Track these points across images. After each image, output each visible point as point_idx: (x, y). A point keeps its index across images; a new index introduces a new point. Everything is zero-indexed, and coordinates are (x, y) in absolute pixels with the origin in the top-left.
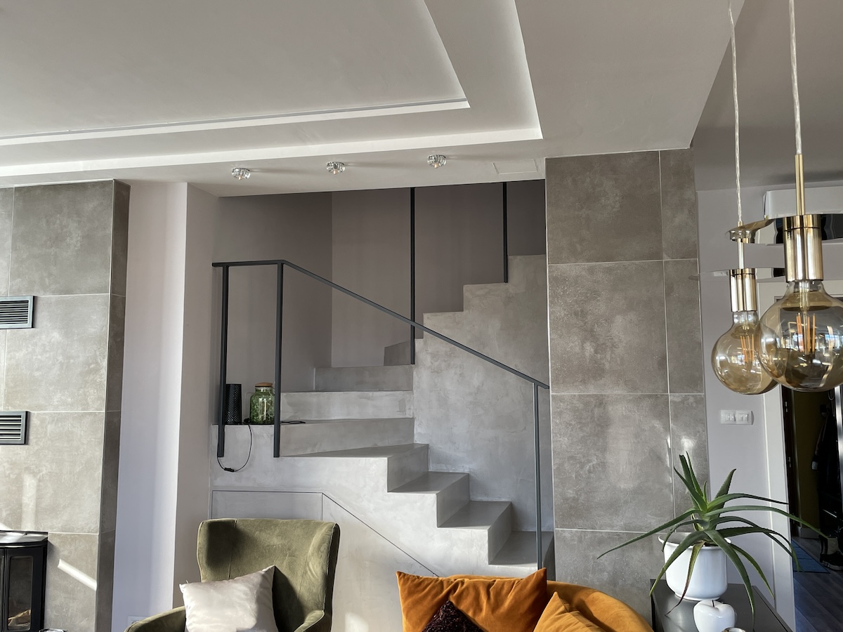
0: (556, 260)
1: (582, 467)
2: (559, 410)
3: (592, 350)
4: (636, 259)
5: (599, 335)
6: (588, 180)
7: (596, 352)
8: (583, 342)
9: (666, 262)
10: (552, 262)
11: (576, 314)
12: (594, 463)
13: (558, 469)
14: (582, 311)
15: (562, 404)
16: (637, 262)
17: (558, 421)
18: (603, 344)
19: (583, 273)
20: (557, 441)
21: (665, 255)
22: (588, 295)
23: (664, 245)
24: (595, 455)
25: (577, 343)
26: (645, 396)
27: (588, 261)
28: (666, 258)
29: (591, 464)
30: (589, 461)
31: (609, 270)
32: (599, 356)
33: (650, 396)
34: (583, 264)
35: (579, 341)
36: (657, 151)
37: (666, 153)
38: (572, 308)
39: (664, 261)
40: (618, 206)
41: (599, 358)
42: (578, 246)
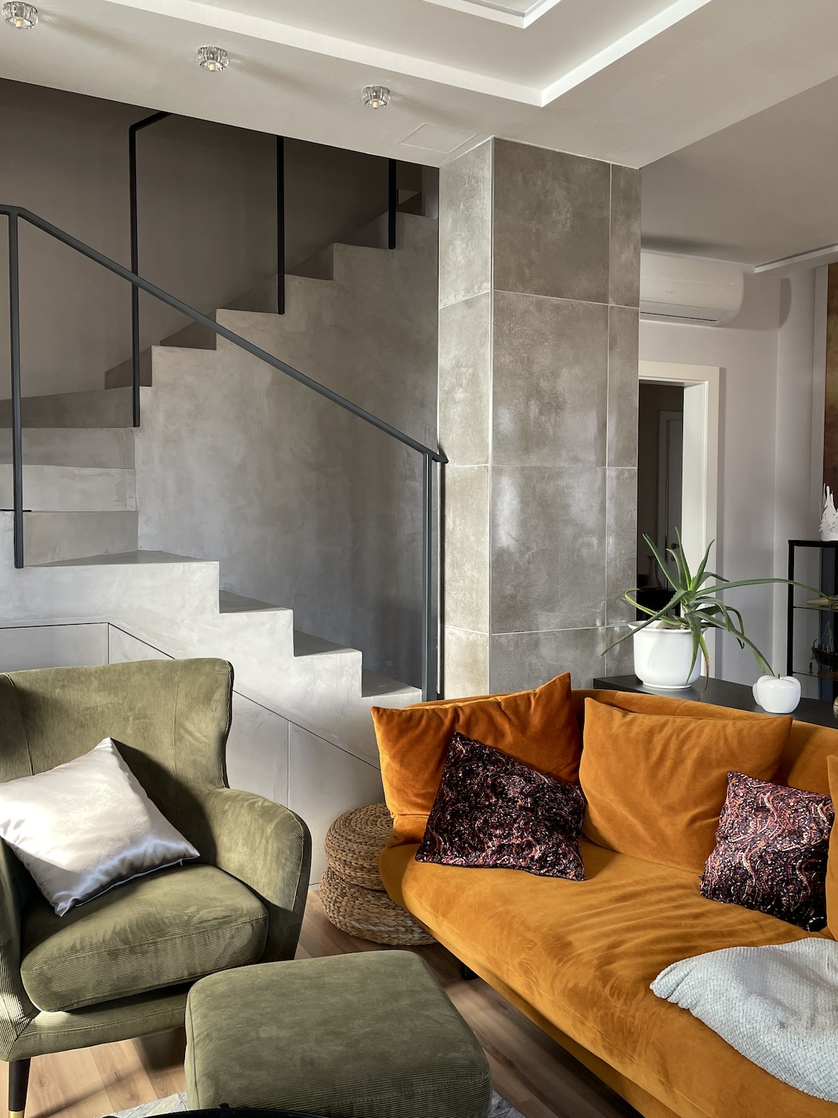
0: (503, 285)
1: (521, 557)
2: (499, 486)
3: (537, 410)
4: (584, 299)
5: (544, 391)
6: (539, 182)
7: (541, 413)
8: (528, 400)
9: (612, 308)
10: (498, 287)
11: (522, 361)
12: (534, 551)
13: (497, 560)
14: (528, 359)
15: (502, 479)
16: (584, 302)
17: (498, 500)
18: (548, 403)
19: (532, 308)
20: (496, 526)
21: (610, 299)
22: (535, 338)
23: (611, 286)
24: (535, 540)
25: (521, 400)
26: (585, 470)
27: (537, 292)
28: (611, 304)
29: (530, 553)
30: (529, 549)
31: (557, 308)
32: (543, 418)
34: (531, 295)
35: (524, 398)
36: (609, 164)
37: (617, 168)
38: (517, 353)
39: (609, 305)
40: (569, 225)
41: (543, 421)
42: (526, 270)
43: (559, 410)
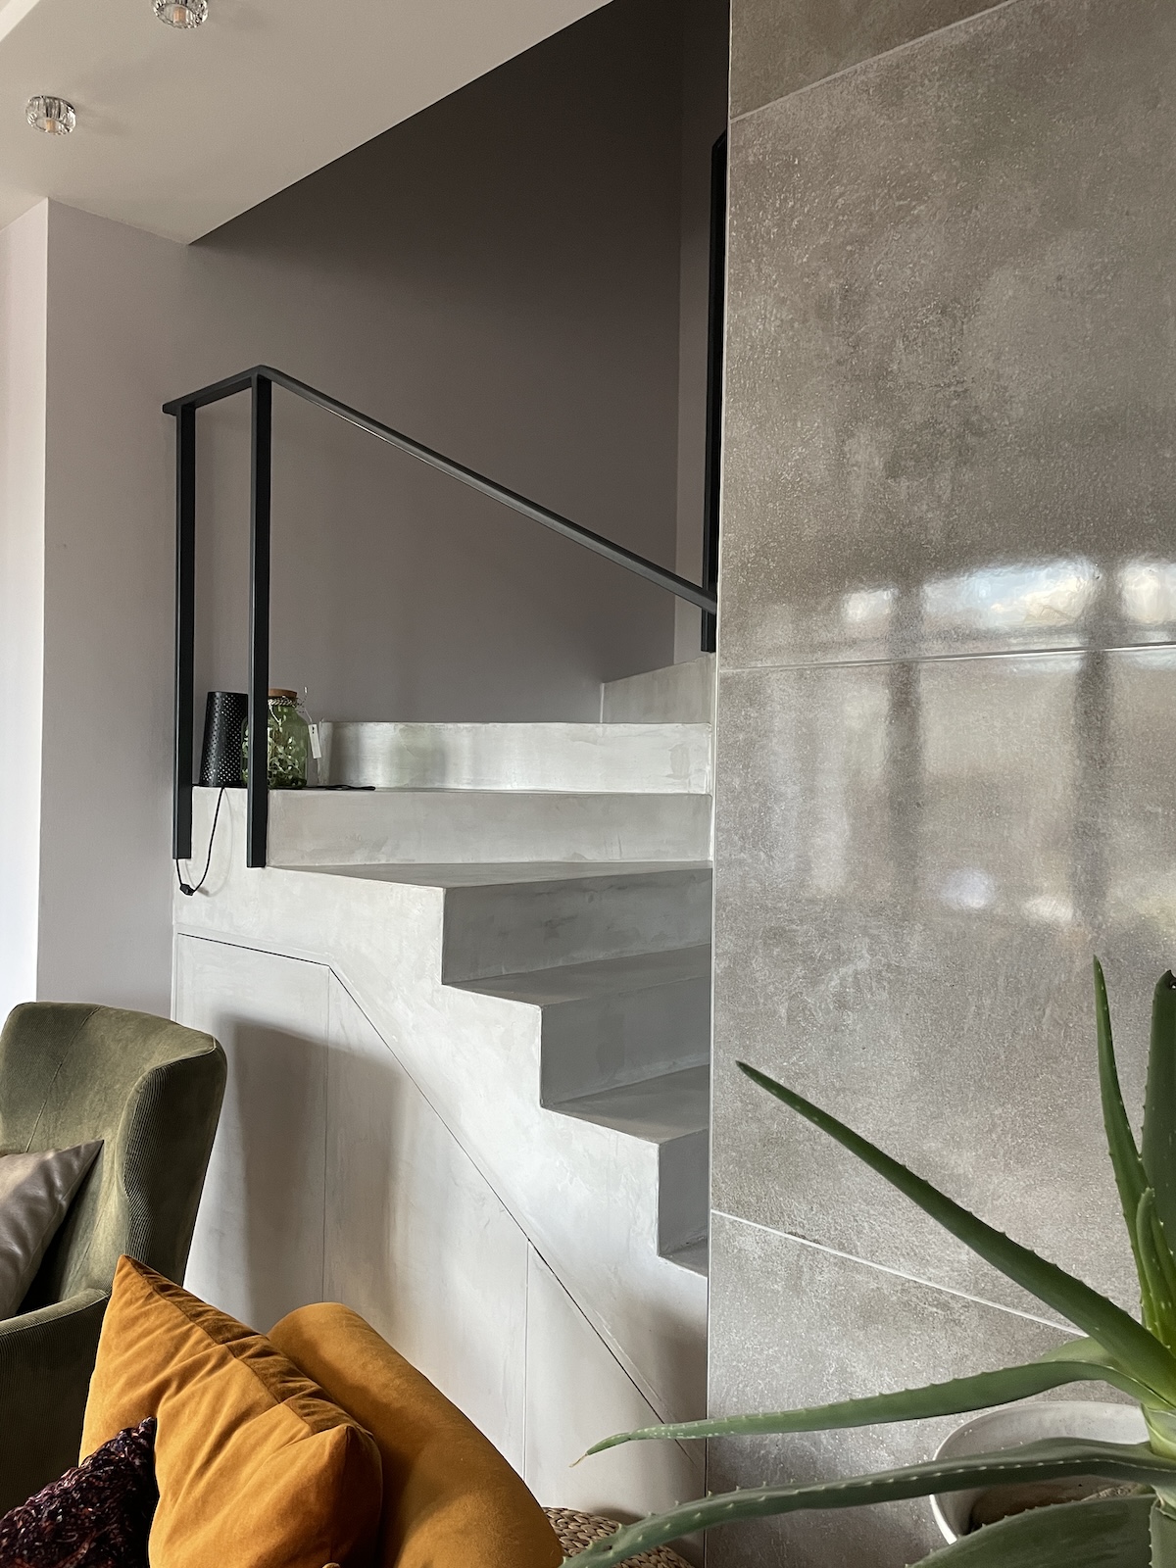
0: (761, 88)
1: (814, 980)
2: (741, 737)
3: (878, 463)
5: (907, 386)
7: (893, 470)
8: (845, 433)
10: (748, 102)
11: (823, 310)
12: (862, 965)
13: (729, 973)
14: (846, 293)
15: (752, 714)
18: (926, 425)
19: (861, 109)
20: (730, 864)
24: (865, 931)
25: (819, 442)
29: (847, 970)
30: (841, 957)
32: (905, 486)
34: (862, 65)
35: (830, 431)
38: (808, 286)
41: (903, 496)
43: (971, 440)
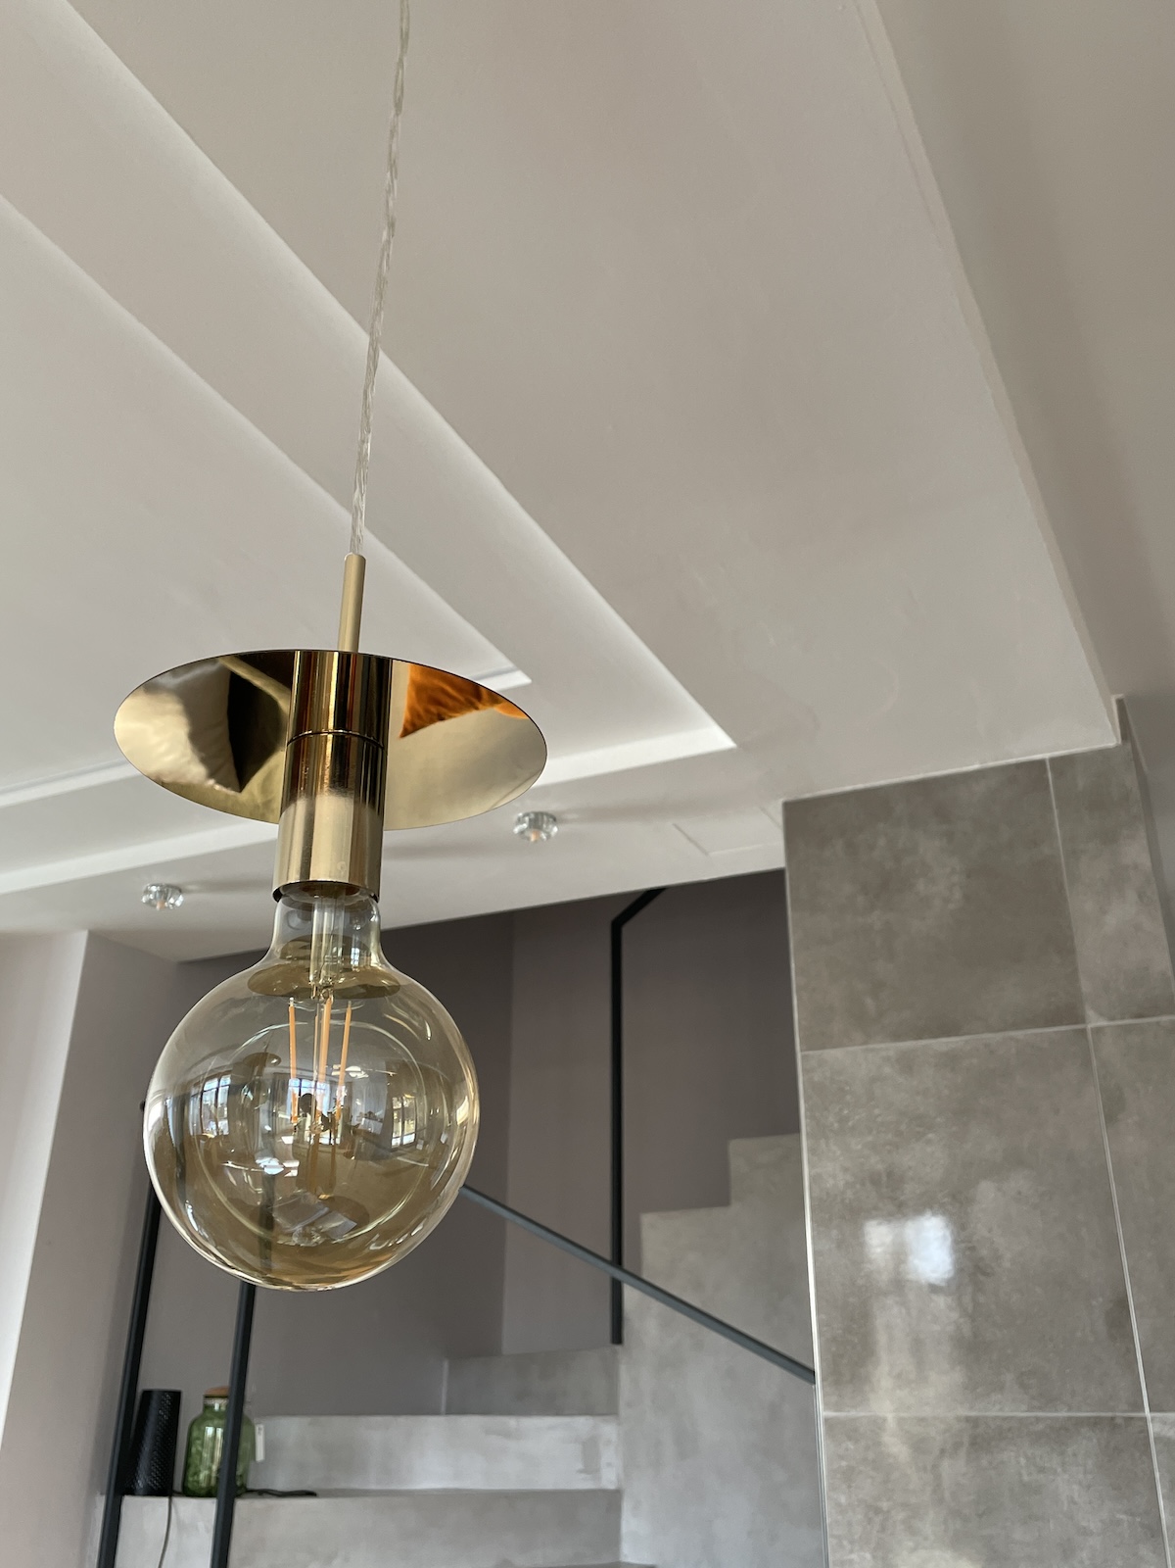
0: (820, 1040)
2: (844, 1463)
4: (1016, 1026)
6: (882, 842)
8: (898, 1262)
9: (1098, 1031)
10: (809, 1045)
11: (875, 1181)
15: (851, 1446)
16: (1019, 1034)
17: (843, 1499)
19: (887, 1070)
20: (841, 1562)
21: (1090, 1013)
22: (903, 1127)
23: (1086, 986)
26: (1080, 1422)
27: (897, 1037)
28: (1094, 1021)
31: (951, 1060)
33: (1095, 1423)
34: (883, 1046)
36: (1041, 763)
37: (1064, 764)
38: (863, 1163)
39: (1089, 1026)
40: (958, 895)
42: (869, 1002)
